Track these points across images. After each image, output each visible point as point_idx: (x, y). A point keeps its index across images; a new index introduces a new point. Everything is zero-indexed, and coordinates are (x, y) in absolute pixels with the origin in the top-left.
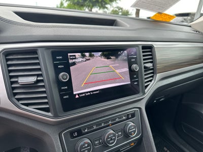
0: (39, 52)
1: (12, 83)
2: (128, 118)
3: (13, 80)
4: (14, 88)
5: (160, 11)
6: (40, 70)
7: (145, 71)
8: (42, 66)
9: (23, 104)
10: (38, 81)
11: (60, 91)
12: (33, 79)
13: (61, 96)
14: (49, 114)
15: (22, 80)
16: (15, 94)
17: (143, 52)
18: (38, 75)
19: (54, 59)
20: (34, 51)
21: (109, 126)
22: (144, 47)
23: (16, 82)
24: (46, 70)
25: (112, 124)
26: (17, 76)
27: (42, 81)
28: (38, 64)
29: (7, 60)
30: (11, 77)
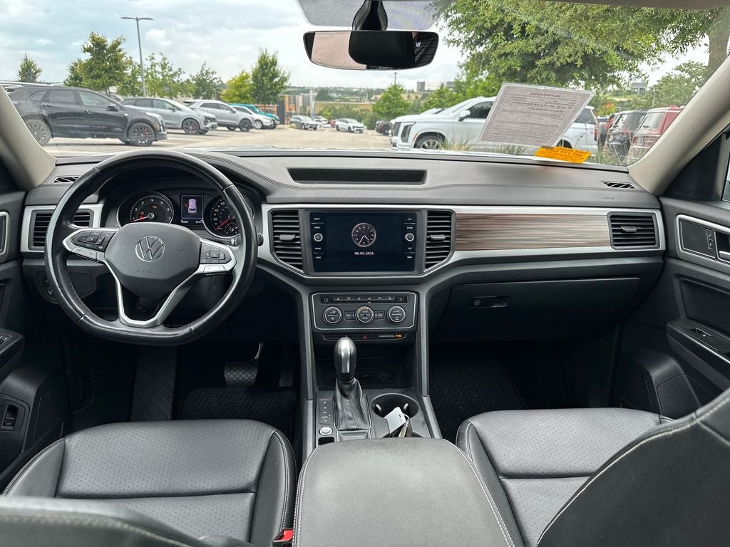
0: (300, 212)
1: (275, 239)
2: (396, 301)
3: (276, 236)
4: (276, 244)
5: (545, 145)
6: (298, 229)
7: (428, 245)
8: (301, 226)
9: (281, 259)
10: (295, 240)
11: (314, 250)
12: (291, 237)
13: (314, 256)
14: (302, 271)
15: (282, 237)
16: (276, 249)
17: (429, 219)
18: (297, 234)
19: (312, 220)
20: (295, 212)
21: (367, 302)
22: (431, 213)
23: (278, 239)
24: (304, 231)
25: (372, 302)
26: (279, 234)
27: (299, 239)
28: (297, 224)
29: (274, 219)
30: (275, 234)
